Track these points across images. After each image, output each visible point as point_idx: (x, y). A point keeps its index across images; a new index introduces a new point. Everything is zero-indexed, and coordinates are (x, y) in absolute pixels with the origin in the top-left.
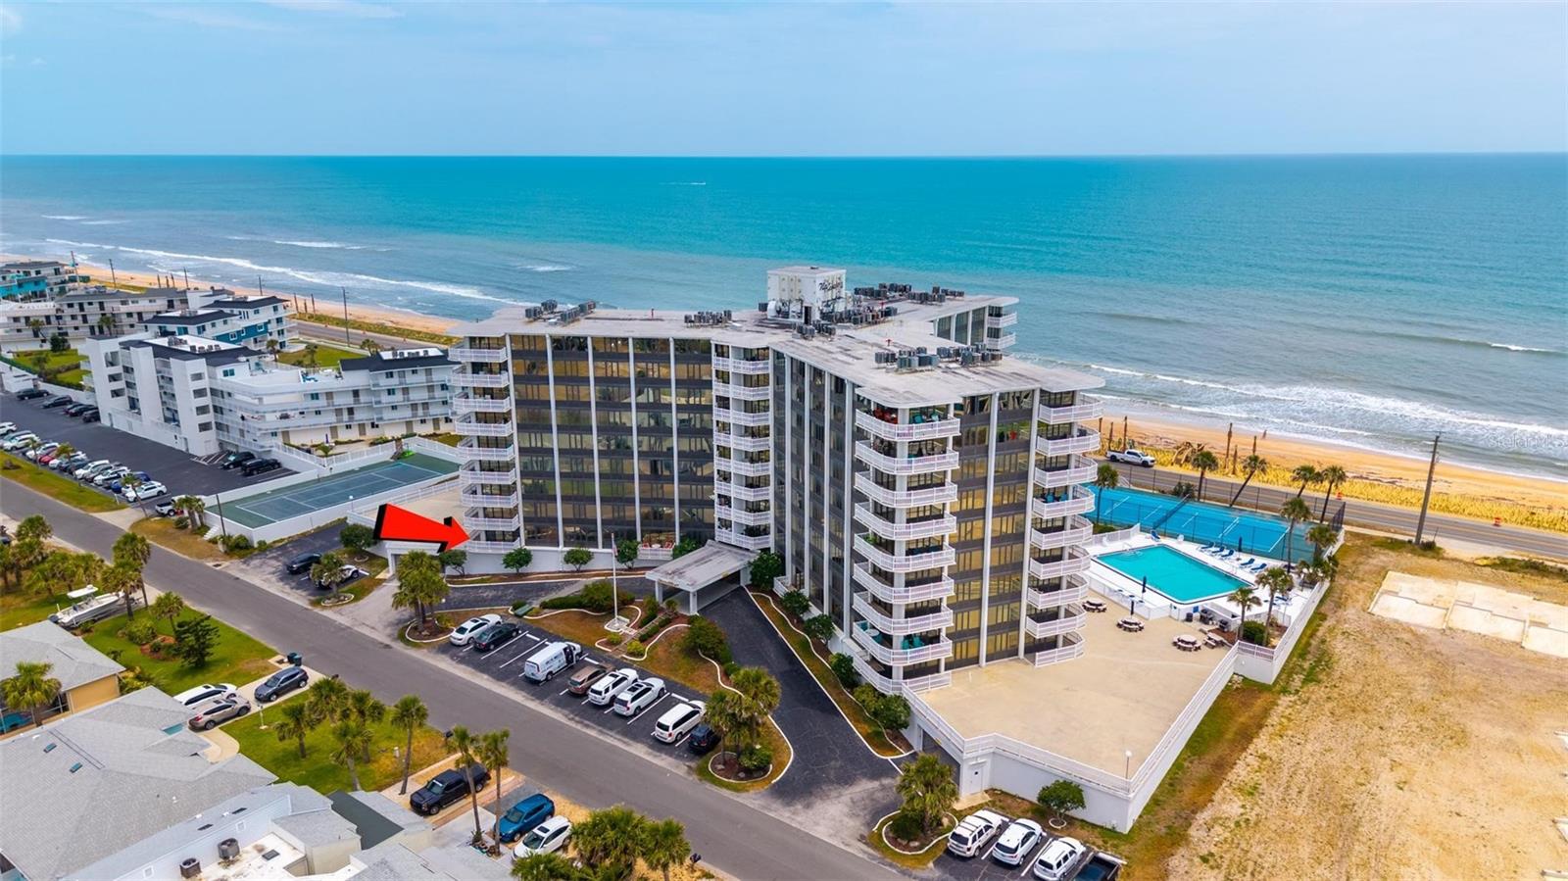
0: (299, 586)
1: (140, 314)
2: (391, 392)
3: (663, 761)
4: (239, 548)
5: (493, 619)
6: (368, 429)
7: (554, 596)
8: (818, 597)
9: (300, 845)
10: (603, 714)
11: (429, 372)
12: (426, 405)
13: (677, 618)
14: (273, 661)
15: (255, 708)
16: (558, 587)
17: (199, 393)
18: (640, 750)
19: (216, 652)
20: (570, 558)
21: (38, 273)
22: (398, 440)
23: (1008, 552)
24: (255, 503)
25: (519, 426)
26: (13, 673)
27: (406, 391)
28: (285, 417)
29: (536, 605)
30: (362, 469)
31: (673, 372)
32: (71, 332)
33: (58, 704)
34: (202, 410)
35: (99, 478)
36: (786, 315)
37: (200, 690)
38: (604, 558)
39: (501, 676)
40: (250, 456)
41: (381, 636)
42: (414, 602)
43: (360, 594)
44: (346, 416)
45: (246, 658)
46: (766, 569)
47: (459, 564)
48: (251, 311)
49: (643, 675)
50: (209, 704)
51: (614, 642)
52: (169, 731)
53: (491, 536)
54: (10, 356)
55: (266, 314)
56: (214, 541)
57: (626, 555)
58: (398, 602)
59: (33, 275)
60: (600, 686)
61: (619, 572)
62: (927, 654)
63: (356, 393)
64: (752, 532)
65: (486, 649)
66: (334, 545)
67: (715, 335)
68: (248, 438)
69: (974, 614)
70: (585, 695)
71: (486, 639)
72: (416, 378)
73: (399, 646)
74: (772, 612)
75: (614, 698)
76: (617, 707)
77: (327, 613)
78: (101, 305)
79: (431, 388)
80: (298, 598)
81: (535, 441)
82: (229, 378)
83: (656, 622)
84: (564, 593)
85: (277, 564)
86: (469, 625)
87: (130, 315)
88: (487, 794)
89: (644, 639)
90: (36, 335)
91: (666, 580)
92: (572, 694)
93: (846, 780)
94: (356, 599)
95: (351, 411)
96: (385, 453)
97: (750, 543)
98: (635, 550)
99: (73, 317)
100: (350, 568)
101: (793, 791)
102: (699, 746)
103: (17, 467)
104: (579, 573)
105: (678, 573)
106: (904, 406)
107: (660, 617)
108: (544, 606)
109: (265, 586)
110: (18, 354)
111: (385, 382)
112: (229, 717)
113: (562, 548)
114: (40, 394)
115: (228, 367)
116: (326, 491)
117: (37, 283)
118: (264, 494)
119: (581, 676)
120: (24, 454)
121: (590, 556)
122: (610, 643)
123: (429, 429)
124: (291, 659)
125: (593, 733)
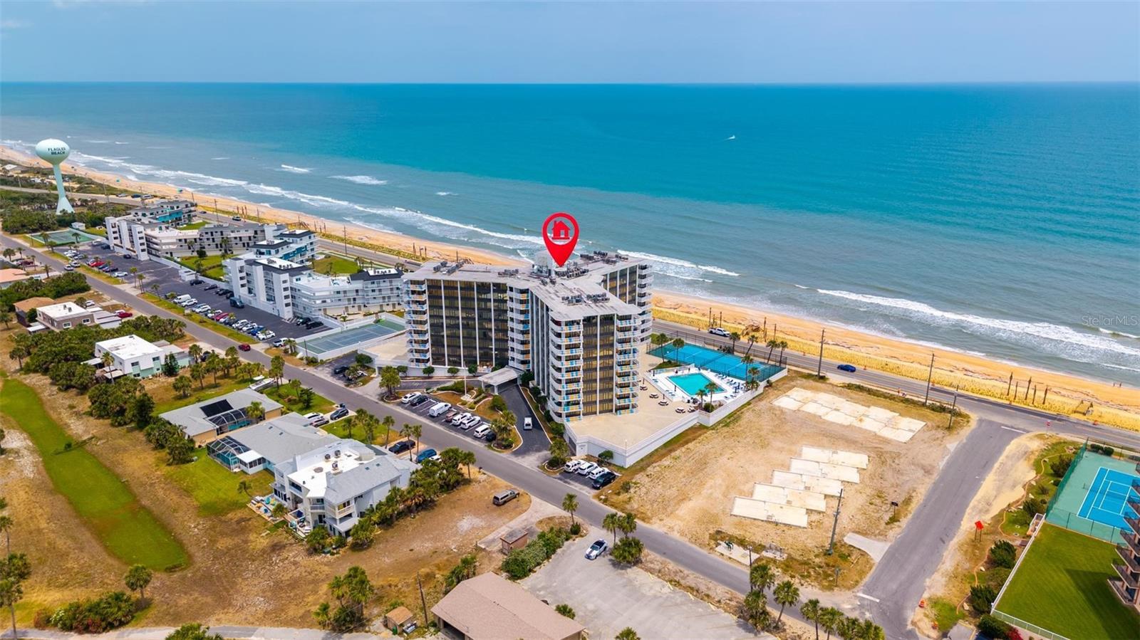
0: (339, 379)
1: (240, 238)
2: (373, 291)
3: (477, 443)
4: (312, 362)
5: (418, 394)
6: (362, 308)
7: (442, 386)
8: (543, 390)
9: (358, 454)
10: (458, 428)
11: (391, 282)
12: (389, 297)
13: (490, 395)
14: (334, 406)
15: (331, 422)
16: (444, 382)
17: (286, 289)
18: (469, 440)
19: (313, 402)
20: (450, 371)
21: (178, 207)
22: (376, 313)
23: (606, 374)
24: (315, 342)
25: (430, 306)
26: (249, 405)
27: (380, 290)
28: (324, 302)
29: (435, 389)
30: (361, 327)
31: (491, 296)
32: (206, 246)
33: (261, 418)
34: (286, 297)
35: (245, 329)
36: (541, 272)
37: (311, 414)
38: (463, 372)
39: (420, 415)
40: (309, 319)
41: (375, 399)
42: (387, 386)
43: (365, 383)
44: (352, 302)
45: (324, 405)
46: (527, 377)
47: (405, 372)
48: (298, 239)
49: (473, 415)
50: (316, 419)
51: (464, 403)
52: (305, 426)
53: (418, 361)
54: (179, 260)
55: (305, 242)
56: (302, 359)
57: (472, 370)
58: (381, 386)
59: (176, 209)
60: (456, 418)
61: (468, 377)
62: (573, 409)
63: (357, 291)
64: (523, 362)
65: (415, 405)
66: (352, 362)
67: (509, 282)
68: (307, 311)
69: (594, 395)
70: (451, 422)
71: (415, 401)
72: (385, 285)
73: (381, 403)
74: (528, 395)
75: (461, 423)
76: (462, 425)
77: (352, 390)
78: (222, 232)
79: (392, 289)
80: (341, 384)
81: (436, 312)
82: (298, 282)
83: (481, 397)
84: (446, 385)
85: (329, 370)
86: (408, 395)
87: (236, 238)
88: (414, 450)
89: (475, 403)
90: (190, 248)
91: (486, 380)
92: (447, 421)
93: (539, 450)
94: (364, 384)
95: (354, 299)
96: (371, 320)
97: (522, 367)
98: (476, 369)
99: (208, 239)
100: (360, 372)
101: (520, 453)
102: (490, 438)
103: (205, 322)
104: (454, 377)
105: (491, 378)
106: (563, 320)
107: (483, 395)
108: (438, 389)
109: (326, 378)
110: (182, 259)
111: (371, 286)
112: (321, 424)
113: (447, 367)
114: (200, 282)
115: (298, 277)
116: (345, 337)
117: (177, 213)
118: (318, 339)
119: (450, 415)
120: (206, 315)
121: (458, 370)
122: (462, 404)
123: (390, 308)
124: (341, 406)
125: (453, 434)
